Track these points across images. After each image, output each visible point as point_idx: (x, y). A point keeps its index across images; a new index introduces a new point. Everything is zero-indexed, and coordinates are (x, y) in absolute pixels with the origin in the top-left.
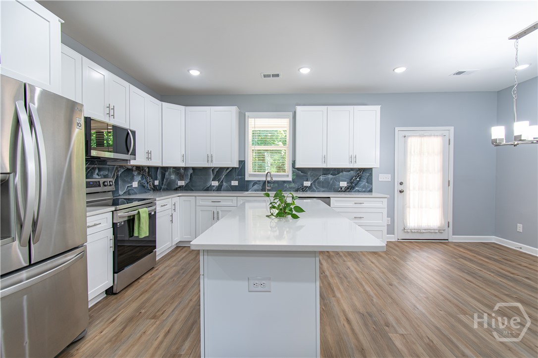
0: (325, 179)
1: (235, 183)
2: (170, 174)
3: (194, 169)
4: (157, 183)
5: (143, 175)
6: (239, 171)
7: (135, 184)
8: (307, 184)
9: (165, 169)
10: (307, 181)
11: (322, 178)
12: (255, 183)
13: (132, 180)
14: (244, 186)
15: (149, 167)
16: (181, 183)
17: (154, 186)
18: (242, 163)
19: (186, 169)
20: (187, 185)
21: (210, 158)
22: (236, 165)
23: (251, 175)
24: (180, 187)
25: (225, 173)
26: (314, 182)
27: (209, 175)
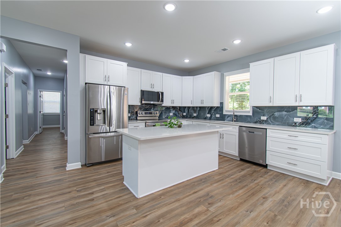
0: (279, 115)
1: (218, 116)
2: (191, 110)
3: (200, 107)
4: (185, 114)
5: (176, 110)
6: (220, 109)
7: (171, 114)
8: (264, 118)
9: (189, 107)
10: (264, 116)
11: (277, 114)
12: (229, 116)
13: (170, 112)
14: (223, 118)
15: (180, 107)
16: (195, 115)
17: (183, 115)
18: (222, 104)
19: (197, 107)
20: (197, 116)
21: (202, 102)
22: (219, 105)
23: (226, 111)
24: (195, 117)
25: (213, 110)
26: (270, 117)
27: (206, 111)
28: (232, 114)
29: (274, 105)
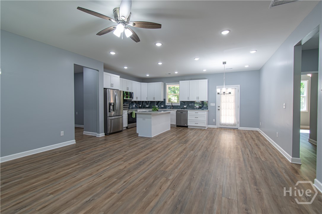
0: (191, 105)
1: (162, 106)
2: (144, 103)
3: (151, 101)
4: (140, 106)
5: (136, 103)
6: (164, 102)
7: (134, 106)
8: (185, 106)
9: (143, 102)
10: (185, 105)
11: (190, 104)
12: (169, 106)
13: (133, 105)
14: (165, 107)
15: (138, 101)
16: (147, 106)
17: (140, 107)
18: (165, 100)
19: (148, 101)
20: (149, 107)
21: (154, 98)
22: (163, 101)
23: (167, 104)
24: (147, 107)
25: (159, 103)
26: (188, 106)
27: (155, 103)
28: (171, 105)
29: (190, 101)
